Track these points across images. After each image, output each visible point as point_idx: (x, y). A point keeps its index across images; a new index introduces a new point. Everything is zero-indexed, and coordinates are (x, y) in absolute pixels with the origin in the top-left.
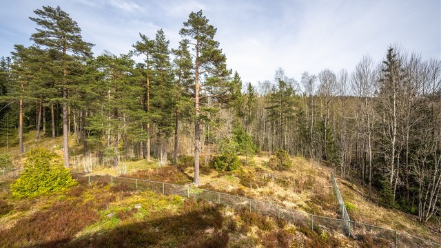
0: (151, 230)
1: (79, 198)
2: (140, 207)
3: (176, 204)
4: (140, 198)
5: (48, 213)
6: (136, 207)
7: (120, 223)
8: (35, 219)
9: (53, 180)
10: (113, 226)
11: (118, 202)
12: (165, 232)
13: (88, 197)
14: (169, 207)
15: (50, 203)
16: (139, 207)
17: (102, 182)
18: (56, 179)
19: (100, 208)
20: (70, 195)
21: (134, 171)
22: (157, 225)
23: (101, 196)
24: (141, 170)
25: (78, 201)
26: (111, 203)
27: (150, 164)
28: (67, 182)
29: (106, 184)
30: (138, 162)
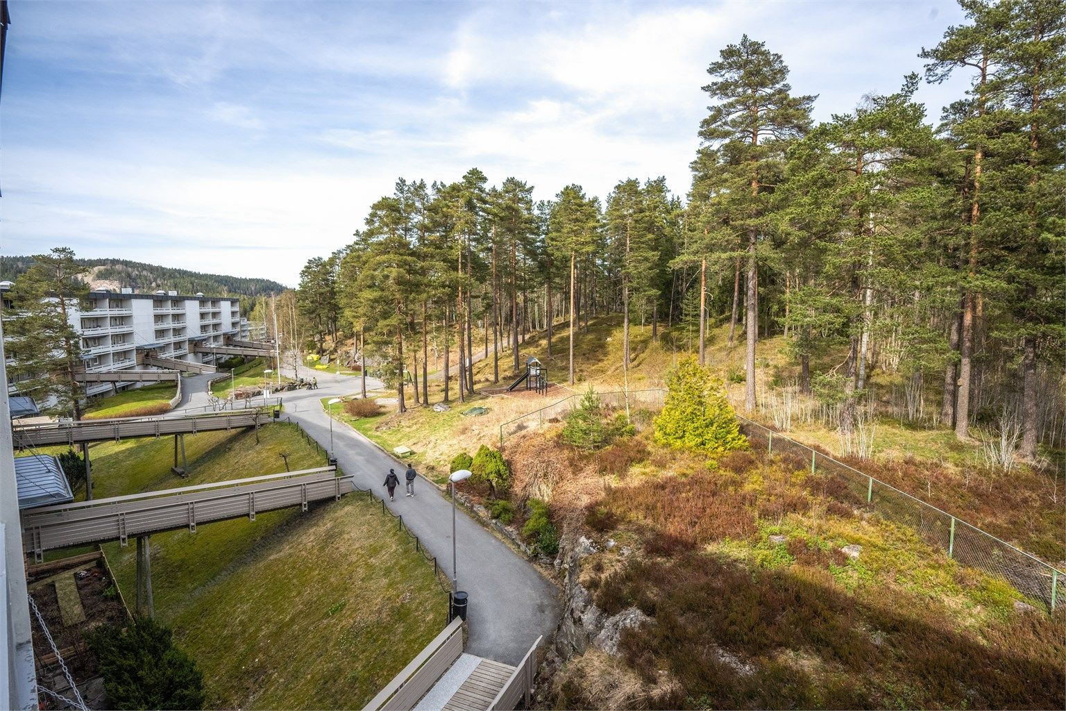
0: (861, 629)
1: (738, 478)
2: (856, 554)
3: (985, 603)
4: (870, 532)
5: (684, 484)
6: (845, 550)
7: (794, 568)
8: (663, 487)
9: (707, 426)
10: (773, 567)
11: (813, 519)
12: (900, 659)
13: (753, 482)
14: (953, 602)
15: (692, 468)
16: (853, 553)
17: (795, 457)
18: (712, 424)
19: (765, 514)
20: (726, 466)
21: (895, 454)
22: (884, 628)
23: (779, 490)
24: (918, 459)
25: (734, 482)
26: (793, 515)
27: (958, 448)
28: (730, 437)
29: (800, 466)
30: (921, 435)
